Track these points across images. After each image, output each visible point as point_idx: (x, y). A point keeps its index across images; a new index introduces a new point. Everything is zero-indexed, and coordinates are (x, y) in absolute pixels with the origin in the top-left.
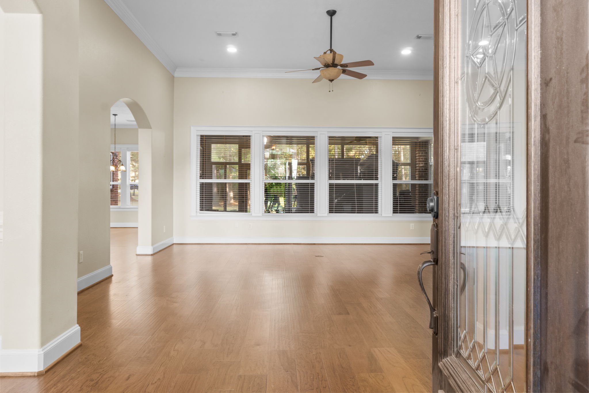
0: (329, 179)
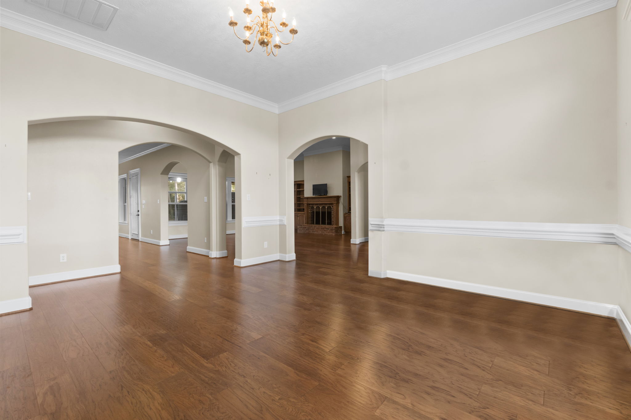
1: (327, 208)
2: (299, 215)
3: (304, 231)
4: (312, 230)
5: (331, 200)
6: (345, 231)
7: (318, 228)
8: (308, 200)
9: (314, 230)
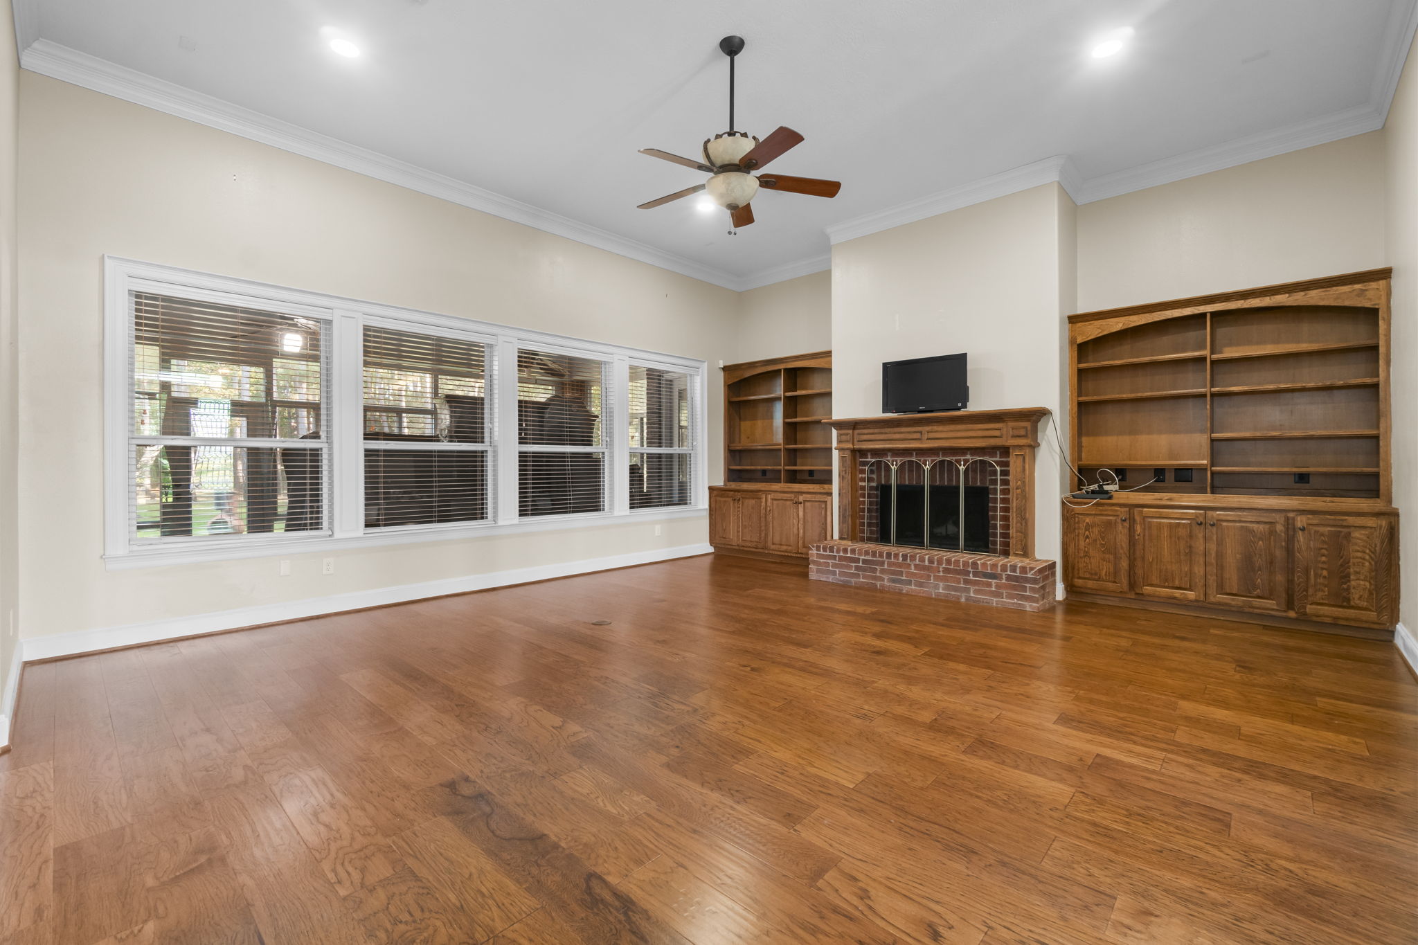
0: (520, 443)
1: (966, 472)
2: (801, 498)
3: (841, 574)
4: (894, 573)
5: (997, 433)
6: (1070, 588)
7: (924, 568)
8: (856, 432)
9: (901, 573)
